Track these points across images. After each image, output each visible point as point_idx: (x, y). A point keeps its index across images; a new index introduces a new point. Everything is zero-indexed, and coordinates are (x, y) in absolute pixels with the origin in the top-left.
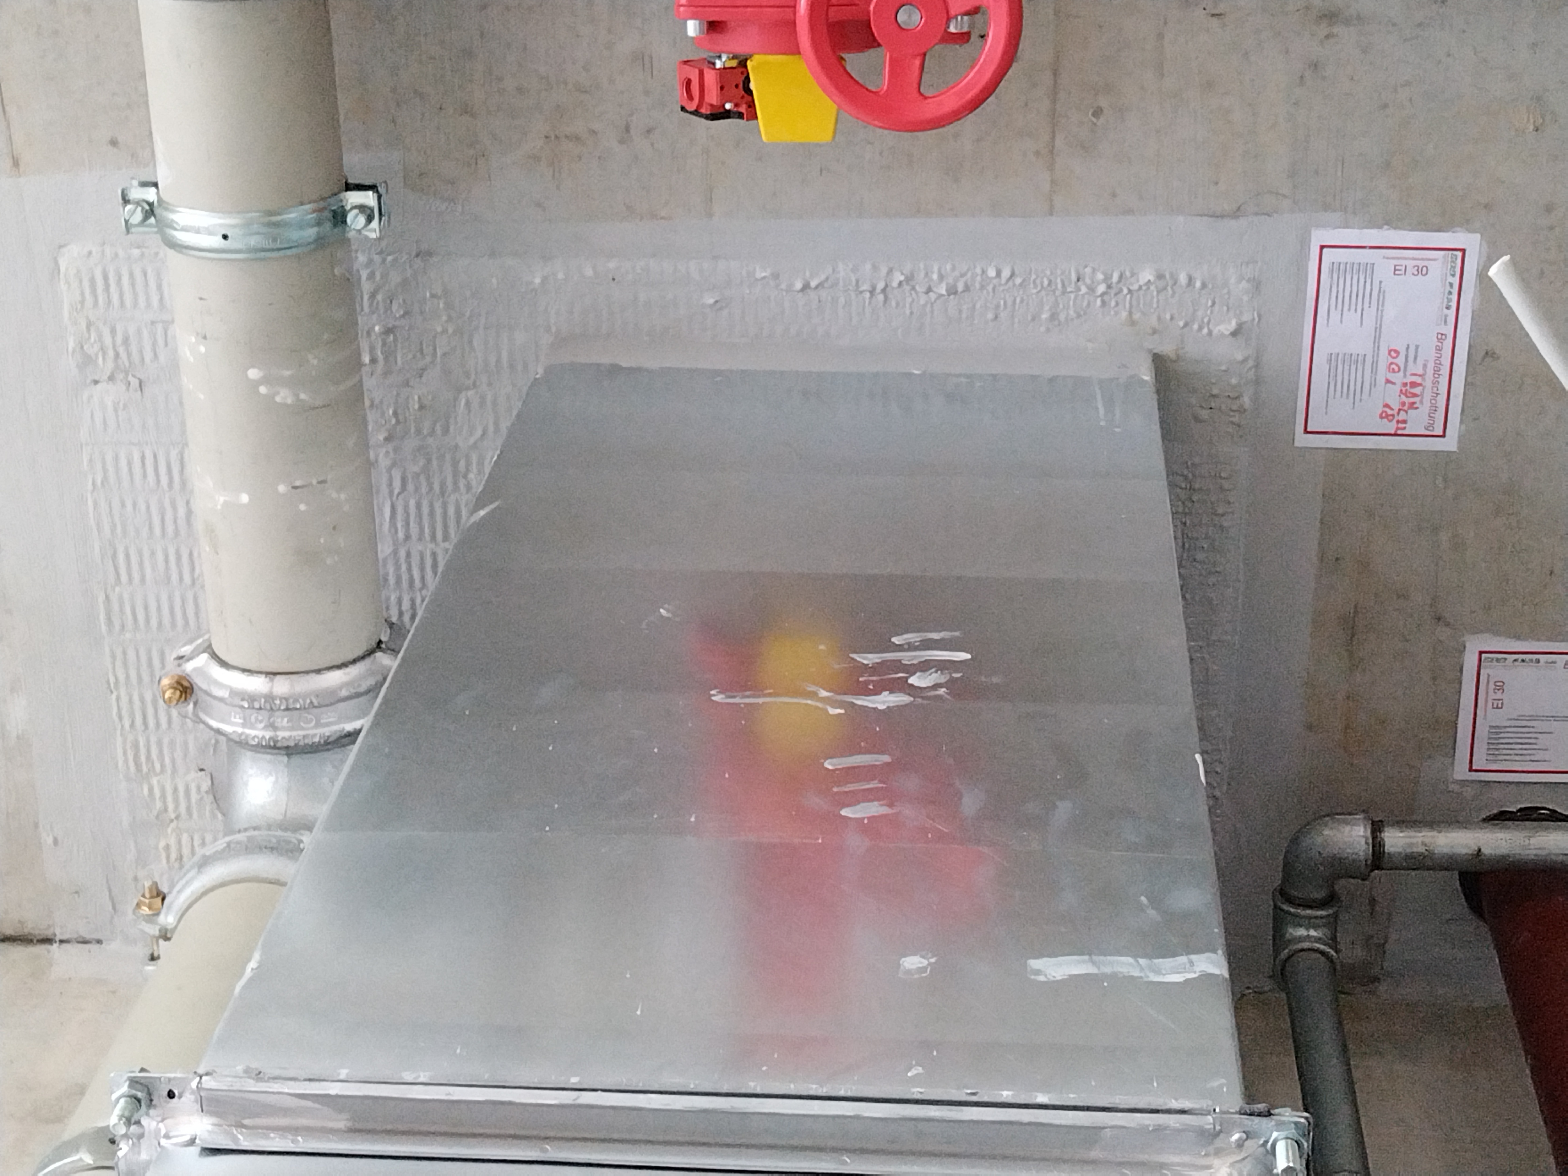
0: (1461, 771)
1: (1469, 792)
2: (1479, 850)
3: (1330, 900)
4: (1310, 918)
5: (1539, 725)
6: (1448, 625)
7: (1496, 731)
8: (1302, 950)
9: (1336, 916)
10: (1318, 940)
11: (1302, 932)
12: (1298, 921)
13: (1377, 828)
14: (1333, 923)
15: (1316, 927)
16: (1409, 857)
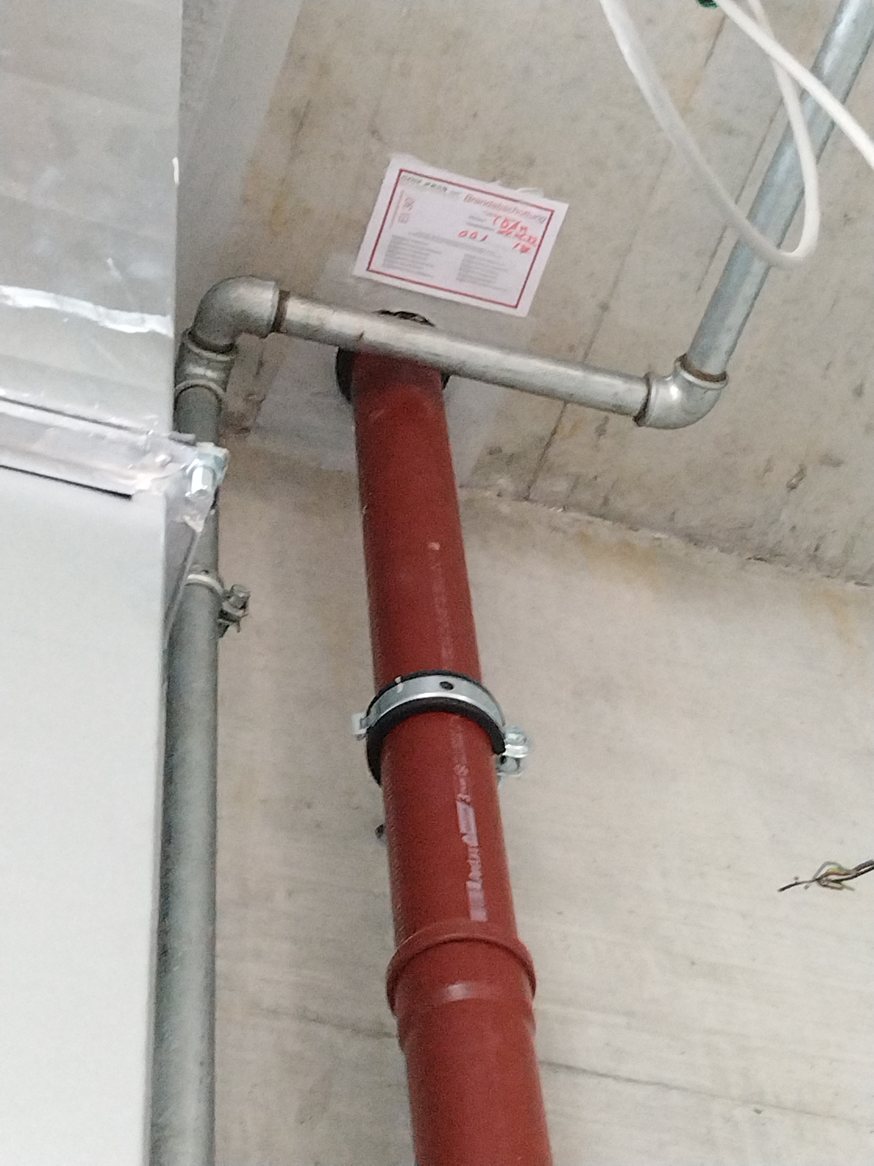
0: (359, 269)
1: (362, 288)
2: (361, 335)
3: (230, 349)
4: (209, 360)
5: (433, 245)
6: (380, 139)
7: (397, 242)
8: (197, 386)
9: (232, 362)
10: (213, 380)
11: (199, 371)
12: (198, 360)
13: (283, 296)
14: (228, 368)
15: (214, 369)
16: (305, 327)
